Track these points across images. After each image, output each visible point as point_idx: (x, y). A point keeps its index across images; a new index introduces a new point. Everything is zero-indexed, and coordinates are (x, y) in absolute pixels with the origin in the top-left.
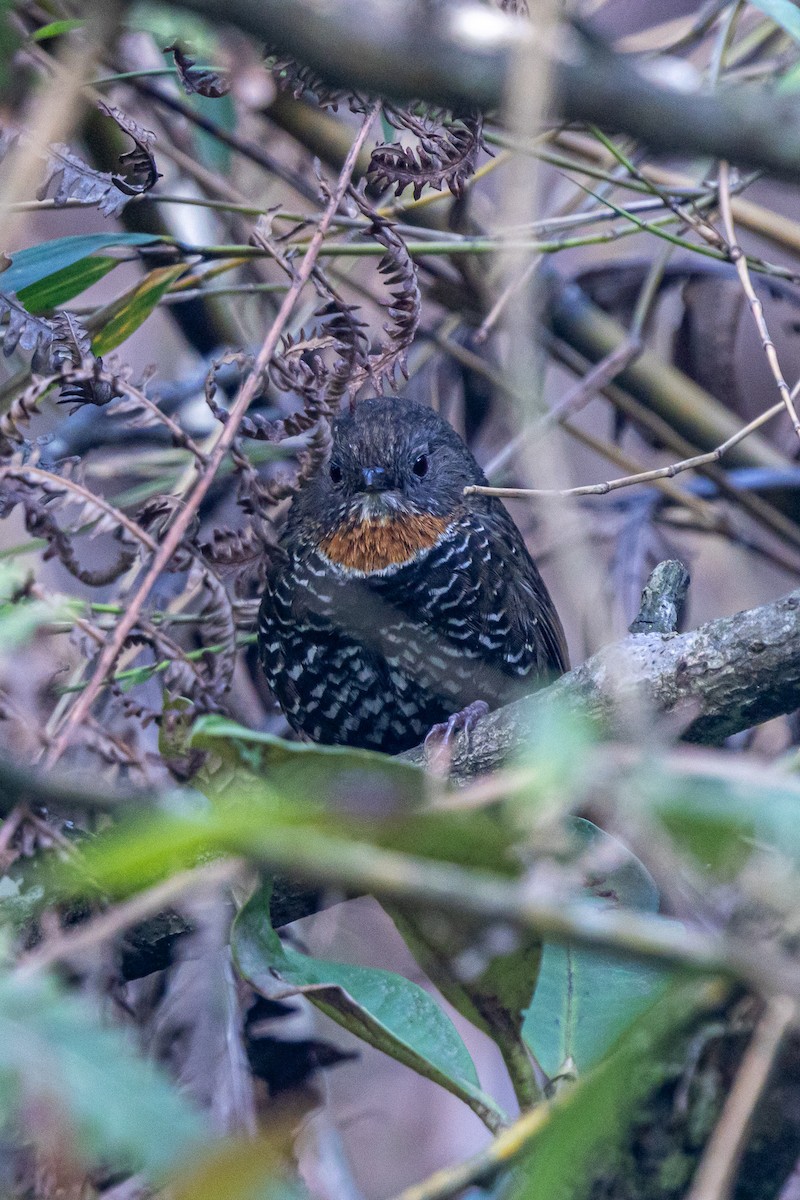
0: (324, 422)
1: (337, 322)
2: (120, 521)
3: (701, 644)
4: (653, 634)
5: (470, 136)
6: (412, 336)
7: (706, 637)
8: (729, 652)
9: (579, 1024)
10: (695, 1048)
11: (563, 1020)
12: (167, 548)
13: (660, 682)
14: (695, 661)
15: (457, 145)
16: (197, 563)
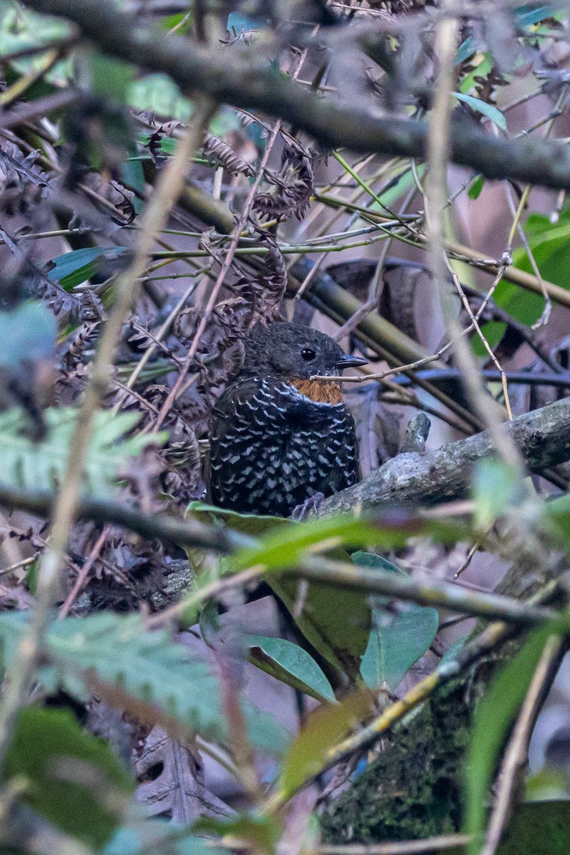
0: (240, 342)
1: (244, 289)
2: (138, 398)
3: (443, 457)
4: (414, 453)
5: (306, 188)
6: (282, 296)
7: (445, 453)
8: (459, 461)
9: (386, 664)
10: (472, 671)
11: (377, 661)
12: (163, 412)
13: (421, 478)
14: (440, 466)
15: (299, 193)
16: (179, 420)
